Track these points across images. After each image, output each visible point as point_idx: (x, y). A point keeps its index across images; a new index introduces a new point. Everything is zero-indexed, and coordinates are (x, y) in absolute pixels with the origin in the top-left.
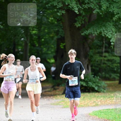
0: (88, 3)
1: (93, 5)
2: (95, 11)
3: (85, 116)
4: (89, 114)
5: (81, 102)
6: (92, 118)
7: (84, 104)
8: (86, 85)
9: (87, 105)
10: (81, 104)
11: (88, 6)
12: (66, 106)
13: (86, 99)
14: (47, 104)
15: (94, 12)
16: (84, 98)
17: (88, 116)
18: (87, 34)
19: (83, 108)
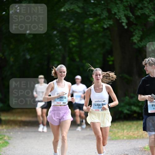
0: (142, 9)
1: (148, 10)
2: (150, 18)
3: (139, 151)
4: (144, 148)
5: (134, 133)
6: (147, 152)
7: (137, 135)
8: (140, 111)
9: (142, 136)
10: (134, 135)
11: (142, 12)
12: (115, 138)
13: (140, 129)
14: (90, 135)
15: (149, 20)
16: (137, 127)
17: (143, 150)
18: (140, 46)
19: (137, 140)
